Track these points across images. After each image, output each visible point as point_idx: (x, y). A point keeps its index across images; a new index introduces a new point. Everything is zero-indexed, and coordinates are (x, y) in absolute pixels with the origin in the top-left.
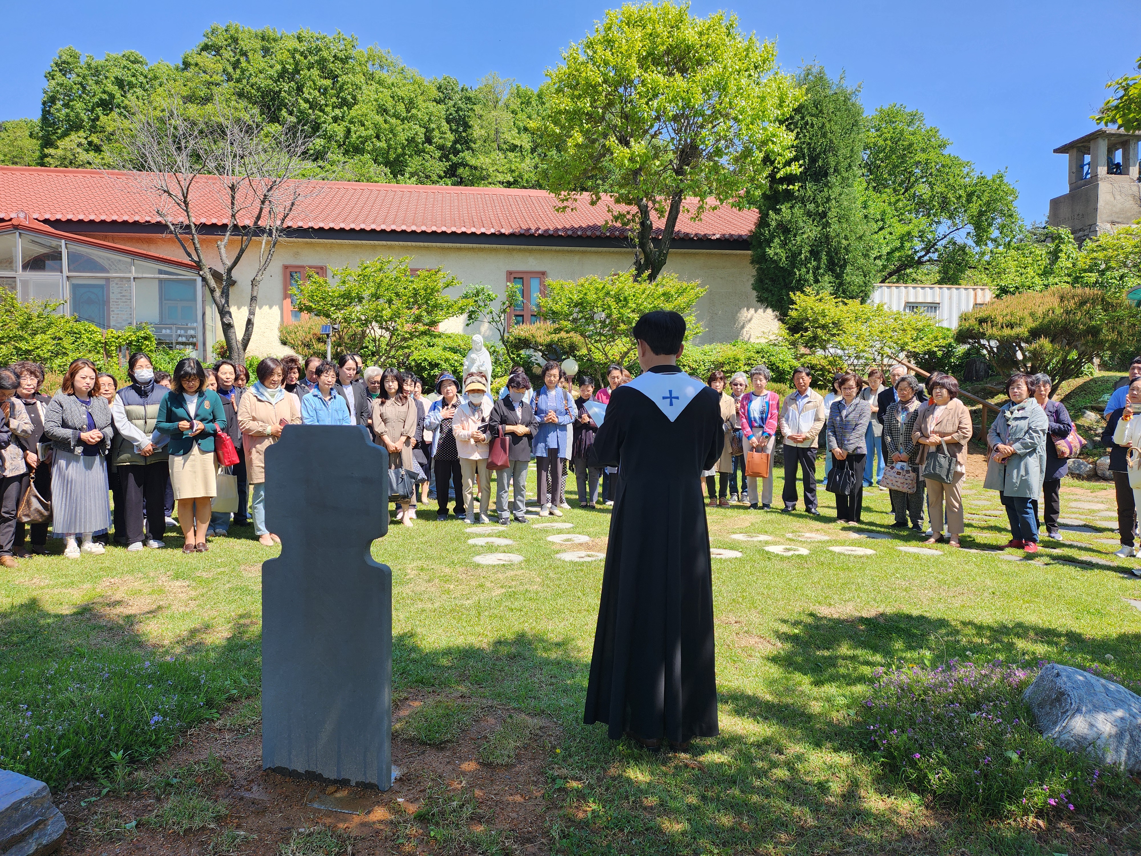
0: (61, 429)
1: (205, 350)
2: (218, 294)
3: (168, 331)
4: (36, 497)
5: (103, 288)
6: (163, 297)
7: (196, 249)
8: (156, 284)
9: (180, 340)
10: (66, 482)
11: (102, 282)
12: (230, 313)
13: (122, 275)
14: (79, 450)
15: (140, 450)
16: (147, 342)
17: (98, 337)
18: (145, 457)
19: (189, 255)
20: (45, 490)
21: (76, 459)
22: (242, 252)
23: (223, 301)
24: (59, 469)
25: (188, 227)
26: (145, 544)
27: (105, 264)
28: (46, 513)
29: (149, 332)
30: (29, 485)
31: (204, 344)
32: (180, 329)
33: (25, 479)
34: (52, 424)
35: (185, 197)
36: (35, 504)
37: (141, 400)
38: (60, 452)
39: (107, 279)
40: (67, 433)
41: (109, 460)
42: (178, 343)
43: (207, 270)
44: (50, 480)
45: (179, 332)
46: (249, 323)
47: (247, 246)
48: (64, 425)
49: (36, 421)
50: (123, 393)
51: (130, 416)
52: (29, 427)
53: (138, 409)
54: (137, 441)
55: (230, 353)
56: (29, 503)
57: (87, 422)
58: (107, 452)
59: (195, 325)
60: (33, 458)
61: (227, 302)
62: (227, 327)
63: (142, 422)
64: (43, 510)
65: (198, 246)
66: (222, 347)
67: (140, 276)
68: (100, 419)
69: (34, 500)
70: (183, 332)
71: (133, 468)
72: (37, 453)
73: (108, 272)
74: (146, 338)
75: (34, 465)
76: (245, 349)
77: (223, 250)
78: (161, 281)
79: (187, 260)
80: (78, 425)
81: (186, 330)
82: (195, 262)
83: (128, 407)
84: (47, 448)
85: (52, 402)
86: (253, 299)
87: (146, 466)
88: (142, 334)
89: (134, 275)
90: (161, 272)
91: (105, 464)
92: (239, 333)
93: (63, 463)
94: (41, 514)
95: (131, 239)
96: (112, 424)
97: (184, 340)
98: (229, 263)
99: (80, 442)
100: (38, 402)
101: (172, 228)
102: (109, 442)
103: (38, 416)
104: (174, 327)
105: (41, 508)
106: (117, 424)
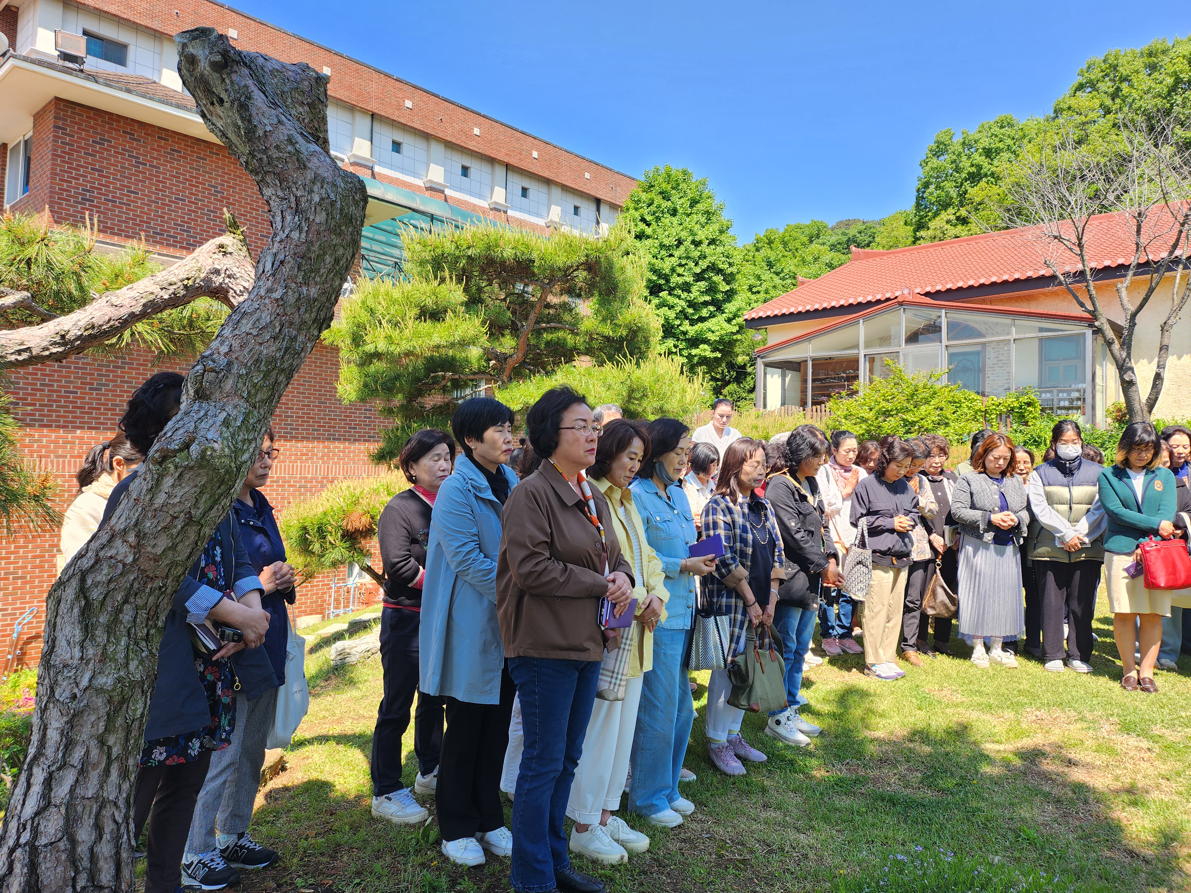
0: (969, 510)
1: (1094, 415)
2: (1116, 346)
3: (1048, 395)
4: (943, 587)
5: (980, 354)
6: (1043, 358)
7: (1091, 297)
8: (1036, 343)
9: (1062, 404)
10: (974, 573)
11: (979, 348)
12: (1131, 369)
13: (1002, 338)
14: (989, 537)
15: (1062, 541)
16: (1030, 409)
17: (979, 406)
18: (1069, 553)
19: (1082, 305)
20: (952, 582)
21: (986, 546)
22: (1151, 290)
23: (1124, 355)
24: (967, 558)
25: (1082, 273)
26: (1065, 664)
27: (982, 329)
28: (953, 608)
29: (1032, 397)
30: (935, 572)
31: (1093, 408)
32: (1063, 391)
33: (931, 566)
34: (959, 505)
35: (1080, 239)
36: (941, 596)
37: (1065, 480)
38: (968, 538)
39: (984, 344)
40: (975, 515)
41: (1023, 551)
42: (1060, 408)
43: (1104, 321)
44: (957, 568)
45: (1061, 395)
46: (1158, 377)
47: (1157, 283)
48: (973, 507)
49: (942, 500)
50: (1042, 470)
51: (1051, 500)
52: (934, 507)
53: (1062, 492)
54: (1060, 532)
55: (1131, 416)
56: (934, 593)
57: (999, 504)
58: (1022, 541)
59: (1084, 385)
60: (939, 542)
61: (1129, 355)
62: (1128, 385)
63: (1066, 507)
64: (950, 605)
65: (1093, 292)
66: (1119, 410)
67: (1022, 336)
68: (1015, 501)
69: (940, 591)
70: (1065, 395)
71: (1053, 565)
72: (943, 537)
73: (984, 337)
74: (1029, 404)
75: (941, 550)
76: (1150, 412)
77: (1124, 293)
78: (1041, 339)
79: (1078, 311)
80: (988, 506)
81: (1069, 392)
82: (1089, 312)
83: (1048, 488)
84: (955, 532)
85: (959, 480)
86: (1164, 348)
87: (1070, 563)
88: (1024, 399)
89: (1014, 336)
90: (1041, 330)
91: (1019, 556)
92: (1143, 390)
93: (970, 549)
94: (947, 608)
95: (1010, 300)
96: (1028, 508)
97: (1067, 404)
98: (1132, 308)
99: (991, 526)
100: (945, 480)
101: (1062, 278)
102: (1025, 529)
103: (945, 494)
104: (1055, 391)
105: (947, 601)
106: (1034, 509)
